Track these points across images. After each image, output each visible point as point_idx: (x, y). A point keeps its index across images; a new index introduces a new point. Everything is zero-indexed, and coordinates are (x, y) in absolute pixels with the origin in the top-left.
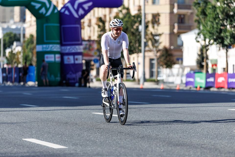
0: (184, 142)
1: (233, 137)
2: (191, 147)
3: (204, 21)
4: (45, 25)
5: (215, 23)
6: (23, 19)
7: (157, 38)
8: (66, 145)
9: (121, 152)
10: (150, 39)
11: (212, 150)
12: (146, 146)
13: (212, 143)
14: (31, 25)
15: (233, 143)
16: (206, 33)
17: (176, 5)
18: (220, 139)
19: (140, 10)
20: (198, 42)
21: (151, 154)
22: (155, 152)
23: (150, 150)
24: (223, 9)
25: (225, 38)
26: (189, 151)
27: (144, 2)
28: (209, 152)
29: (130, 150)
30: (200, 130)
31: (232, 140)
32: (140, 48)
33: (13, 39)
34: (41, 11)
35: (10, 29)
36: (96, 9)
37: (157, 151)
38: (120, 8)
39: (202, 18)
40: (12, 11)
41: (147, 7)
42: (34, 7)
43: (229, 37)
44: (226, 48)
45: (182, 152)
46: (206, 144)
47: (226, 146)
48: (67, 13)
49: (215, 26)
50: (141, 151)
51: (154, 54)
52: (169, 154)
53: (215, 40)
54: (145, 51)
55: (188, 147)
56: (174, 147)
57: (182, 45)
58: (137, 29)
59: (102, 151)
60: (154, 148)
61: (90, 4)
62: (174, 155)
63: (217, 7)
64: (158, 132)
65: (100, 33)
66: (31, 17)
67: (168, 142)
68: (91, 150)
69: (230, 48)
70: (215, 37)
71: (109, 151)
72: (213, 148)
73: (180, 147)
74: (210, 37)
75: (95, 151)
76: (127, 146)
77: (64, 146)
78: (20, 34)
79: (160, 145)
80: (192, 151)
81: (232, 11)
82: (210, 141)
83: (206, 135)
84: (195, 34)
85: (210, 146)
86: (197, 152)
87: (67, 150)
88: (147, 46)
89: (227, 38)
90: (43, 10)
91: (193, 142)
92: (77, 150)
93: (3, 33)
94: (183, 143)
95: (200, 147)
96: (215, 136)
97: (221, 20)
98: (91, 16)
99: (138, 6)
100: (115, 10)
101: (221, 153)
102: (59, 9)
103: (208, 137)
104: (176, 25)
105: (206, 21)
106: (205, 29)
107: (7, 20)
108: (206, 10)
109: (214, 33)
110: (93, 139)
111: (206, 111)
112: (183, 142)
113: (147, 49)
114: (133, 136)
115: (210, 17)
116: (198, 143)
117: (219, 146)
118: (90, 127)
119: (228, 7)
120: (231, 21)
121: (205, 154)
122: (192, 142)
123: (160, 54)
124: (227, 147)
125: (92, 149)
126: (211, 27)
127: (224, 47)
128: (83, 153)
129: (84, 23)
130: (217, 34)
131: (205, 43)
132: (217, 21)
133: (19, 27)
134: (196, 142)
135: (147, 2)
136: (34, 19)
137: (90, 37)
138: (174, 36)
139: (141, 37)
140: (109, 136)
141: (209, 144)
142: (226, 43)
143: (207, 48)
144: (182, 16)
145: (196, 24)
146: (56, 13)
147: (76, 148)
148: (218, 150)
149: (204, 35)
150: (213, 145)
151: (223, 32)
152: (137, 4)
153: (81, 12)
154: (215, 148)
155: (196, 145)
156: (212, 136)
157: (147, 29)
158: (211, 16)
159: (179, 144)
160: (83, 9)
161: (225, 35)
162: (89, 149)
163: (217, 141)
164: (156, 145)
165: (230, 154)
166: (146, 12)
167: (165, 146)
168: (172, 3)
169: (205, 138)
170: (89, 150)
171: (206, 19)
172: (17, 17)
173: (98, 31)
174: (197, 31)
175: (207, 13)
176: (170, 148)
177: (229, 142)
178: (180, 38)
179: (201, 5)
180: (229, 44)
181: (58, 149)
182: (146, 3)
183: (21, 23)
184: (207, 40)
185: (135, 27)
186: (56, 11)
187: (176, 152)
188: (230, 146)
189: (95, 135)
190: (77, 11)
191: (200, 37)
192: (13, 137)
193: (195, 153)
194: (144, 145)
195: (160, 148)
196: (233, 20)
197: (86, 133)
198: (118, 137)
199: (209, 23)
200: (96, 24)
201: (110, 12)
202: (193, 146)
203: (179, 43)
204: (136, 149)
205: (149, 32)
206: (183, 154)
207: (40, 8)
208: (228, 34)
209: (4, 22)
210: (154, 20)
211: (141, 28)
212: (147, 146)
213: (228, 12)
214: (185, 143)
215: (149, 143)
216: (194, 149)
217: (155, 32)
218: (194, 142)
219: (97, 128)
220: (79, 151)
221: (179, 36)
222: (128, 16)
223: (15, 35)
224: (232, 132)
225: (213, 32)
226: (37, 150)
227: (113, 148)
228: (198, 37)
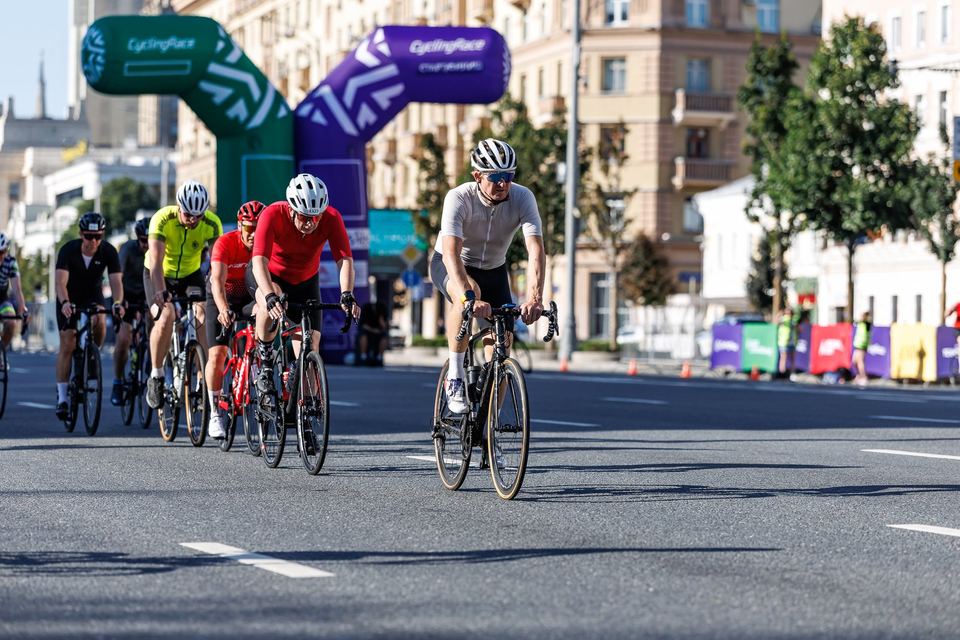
0: (723, 561)
1: (884, 546)
2: (748, 578)
3: (777, 149)
4: (244, 158)
5: (811, 158)
6: (168, 136)
7: (618, 204)
8: (328, 568)
9: (514, 594)
10: (594, 208)
11: (819, 589)
12: (595, 574)
13: (815, 566)
14: (194, 156)
15: (886, 566)
16: (783, 192)
17: (680, 95)
18: (842, 551)
19: (559, 110)
20: (756, 219)
21: (616, 602)
22: (629, 593)
23: (610, 586)
24: (839, 111)
25: (847, 210)
26: (742, 593)
27: (577, 86)
28: (810, 598)
29: (544, 585)
30: (773, 520)
31: (882, 556)
32: (560, 238)
33: (134, 203)
34: (231, 113)
35: (125, 166)
36: (414, 107)
37: (633, 590)
38: (494, 106)
39: (770, 139)
40: (134, 110)
41: (582, 101)
42: (210, 95)
43: (860, 207)
44: (847, 241)
45: (720, 596)
46: (796, 570)
47: (865, 577)
48: (318, 118)
49: (813, 167)
50: (579, 590)
51: (607, 258)
52: (676, 602)
53: (812, 215)
54: (575, 249)
55: (738, 577)
56: (691, 577)
57: (700, 231)
58: (552, 175)
59: (452, 590)
60: (622, 579)
61: (397, 90)
62: (693, 604)
63: (820, 106)
64: (633, 525)
65: (424, 186)
66: (196, 131)
67: (669, 561)
68: (412, 586)
69: (863, 243)
70: (810, 206)
71: (474, 588)
72: (821, 583)
73: (710, 576)
74: (795, 203)
75: (428, 589)
76: (532, 571)
77: (321, 569)
78: (157, 187)
79: (642, 570)
80: (752, 593)
81: (870, 119)
82: (809, 559)
83: (795, 540)
84: (745, 192)
85: (813, 577)
86: (767, 595)
87: (333, 583)
88: (584, 231)
89: (853, 208)
90: (239, 110)
91: (754, 563)
92: (367, 583)
93: (100, 181)
94: (720, 566)
95: (776, 578)
96: (824, 540)
97: (833, 148)
98: (395, 130)
99: (554, 98)
100: (477, 111)
101: (851, 602)
102: (292, 105)
103: (803, 544)
104: (680, 162)
105: (782, 152)
106: (778, 179)
107: (114, 141)
108: (785, 116)
109: (810, 193)
110: (416, 546)
111: (787, 454)
112: (720, 562)
113: (583, 240)
114: (551, 538)
115: (796, 139)
116: (770, 564)
117: (842, 578)
118: (403, 505)
119: (855, 105)
120: (866, 152)
121: (796, 602)
122: (748, 562)
123: (627, 257)
124: (869, 580)
125: (417, 580)
126: (800, 170)
127: (843, 239)
128: (386, 596)
129: (373, 150)
130: (818, 195)
131: (779, 224)
132: (818, 152)
133: (155, 161)
134: (764, 563)
135: (586, 85)
136: (205, 135)
137: (392, 199)
138: (672, 200)
139: (563, 201)
140: (469, 539)
141: (806, 571)
142: (847, 225)
143: (784, 241)
144: (701, 134)
145: (748, 160)
146: (284, 118)
147: (362, 577)
148: (837, 591)
149: (774, 198)
150: (821, 571)
151: (839, 189)
152: (550, 90)
153: (366, 115)
154: (827, 584)
155: (763, 571)
156: (814, 541)
157: (586, 175)
158: (801, 133)
159: (707, 569)
160: (374, 106)
161: (846, 199)
162: (407, 579)
163: (834, 560)
164: (629, 571)
165: (881, 603)
166: (583, 118)
167: (661, 575)
168: (670, 89)
169: (794, 546)
170: (406, 586)
171: (782, 145)
172: (148, 131)
173: (419, 181)
174: (750, 183)
175: (786, 125)
176: (678, 582)
177: (874, 563)
178: (694, 206)
179: (767, 96)
180: (858, 226)
181: (303, 579)
182: (581, 89)
183: (161, 150)
184: (786, 215)
185: (543, 168)
186: (282, 112)
187: (700, 594)
188: (877, 576)
189: (423, 533)
190: (353, 113)
191: (761, 206)
192: (149, 537)
193: (762, 599)
194: (591, 570)
195: (642, 579)
196: (873, 149)
197: (390, 527)
198: (501, 541)
199: (793, 159)
200: (414, 157)
201: (461, 118)
202: (753, 575)
203: (689, 222)
204: (565, 584)
205: (590, 186)
206: (723, 604)
207: (230, 102)
208: (856, 195)
209: (107, 146)
210: (607, 145)
211: (565, 171)
212: (600, 572)
213: (857, 122)
214: (727, 563)
215: (606, 564)
216: (758, 587)
217: (610, 186)
218: (756, 561)
219: (429, 510)
220: (372, 586)
221: (689, 199)
222: (520, 131)
223: (142, 189)
224: (881, 527)
225: (804, 187)
226: (233, 581)
227: (486, 577)
228: (756, 203)
